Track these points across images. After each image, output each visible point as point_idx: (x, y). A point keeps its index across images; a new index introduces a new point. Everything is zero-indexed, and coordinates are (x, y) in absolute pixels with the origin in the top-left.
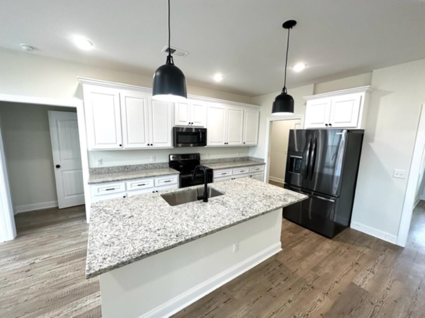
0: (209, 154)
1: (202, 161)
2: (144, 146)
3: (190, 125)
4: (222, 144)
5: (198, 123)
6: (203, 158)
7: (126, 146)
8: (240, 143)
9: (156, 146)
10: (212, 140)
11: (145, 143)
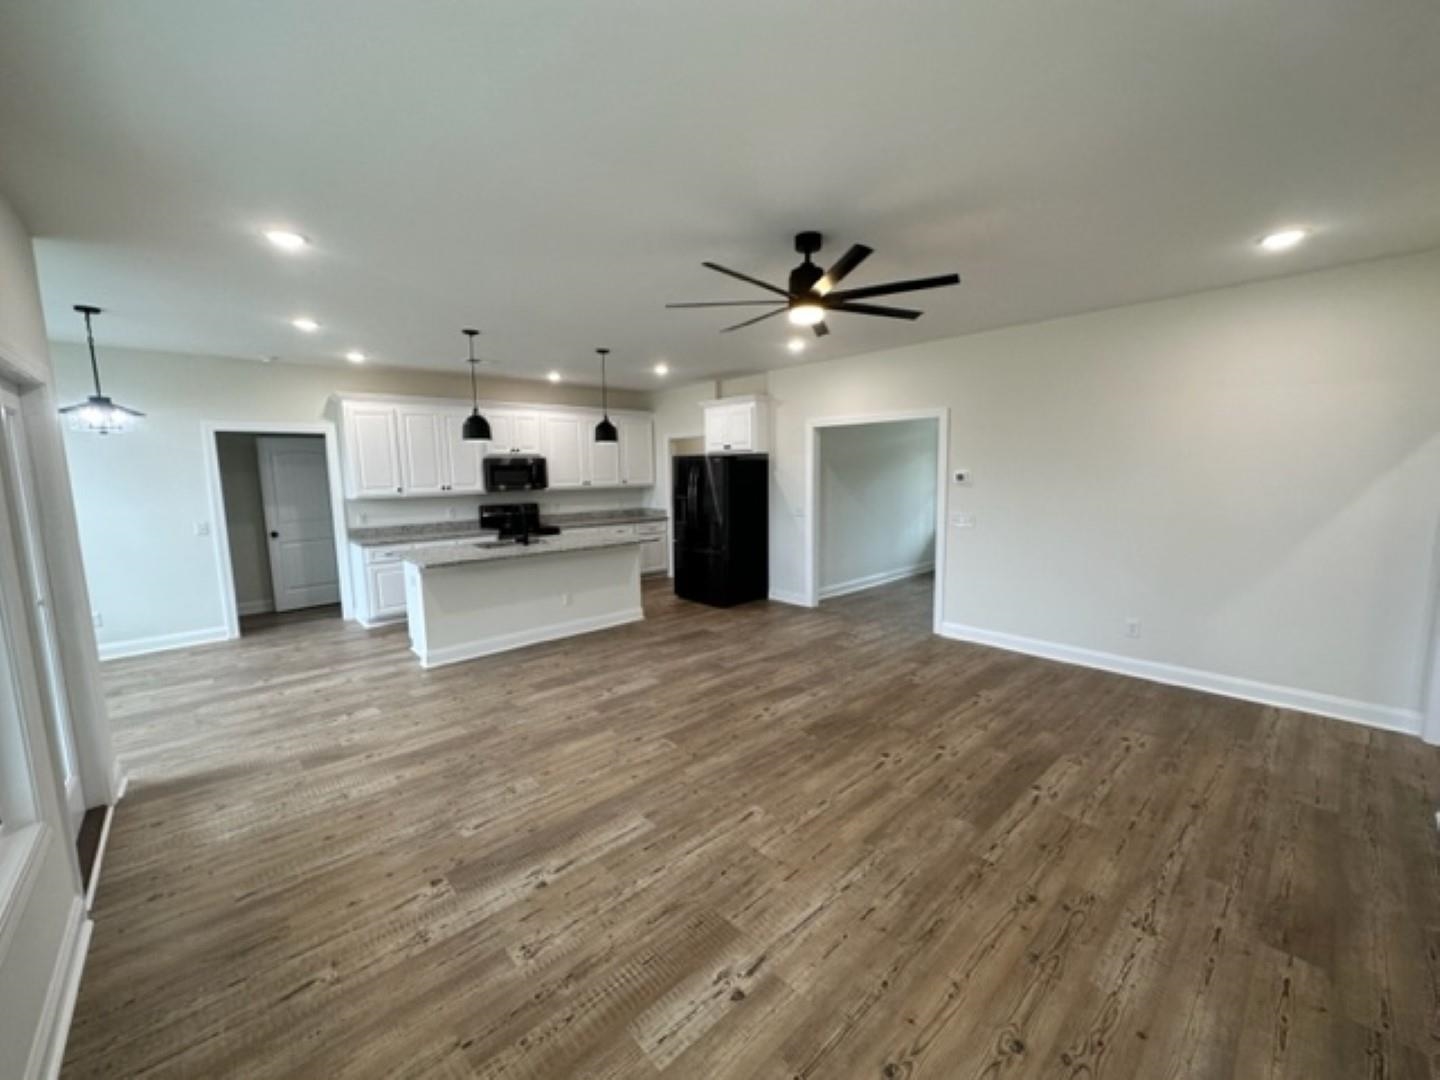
0: (558, 505)
1: (544, 516)
2: (437, 490)
3: (513, 453)
4: (579, 484)
5: (529, 448)
6: (544, 511)
7: (408, 492)
8: (615, 482)
9: (457, 489)
10: (556, 478)
11: (436, 484)
